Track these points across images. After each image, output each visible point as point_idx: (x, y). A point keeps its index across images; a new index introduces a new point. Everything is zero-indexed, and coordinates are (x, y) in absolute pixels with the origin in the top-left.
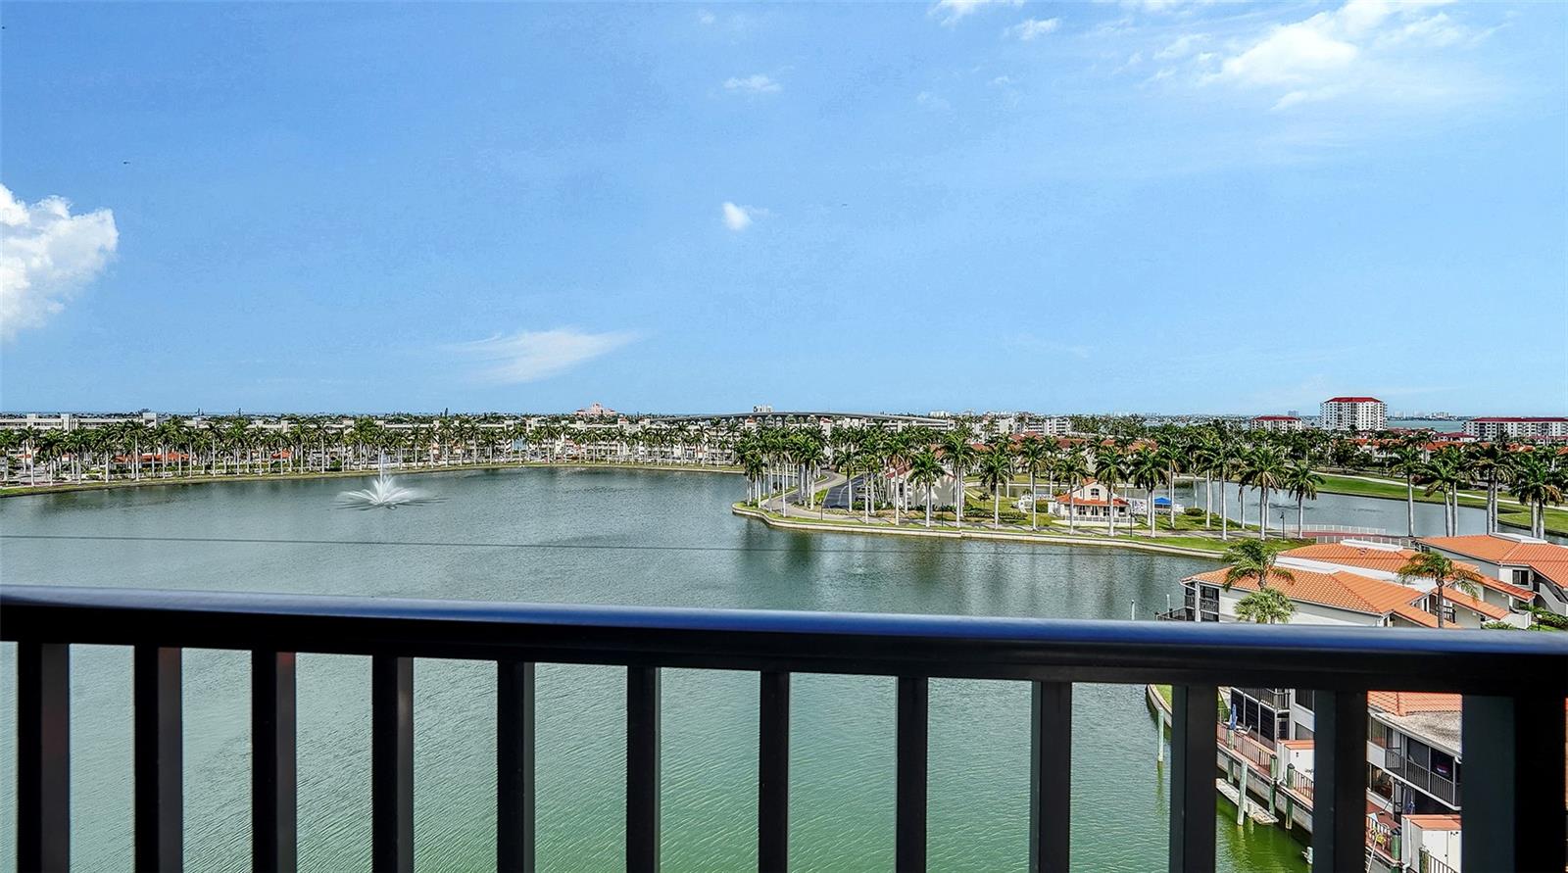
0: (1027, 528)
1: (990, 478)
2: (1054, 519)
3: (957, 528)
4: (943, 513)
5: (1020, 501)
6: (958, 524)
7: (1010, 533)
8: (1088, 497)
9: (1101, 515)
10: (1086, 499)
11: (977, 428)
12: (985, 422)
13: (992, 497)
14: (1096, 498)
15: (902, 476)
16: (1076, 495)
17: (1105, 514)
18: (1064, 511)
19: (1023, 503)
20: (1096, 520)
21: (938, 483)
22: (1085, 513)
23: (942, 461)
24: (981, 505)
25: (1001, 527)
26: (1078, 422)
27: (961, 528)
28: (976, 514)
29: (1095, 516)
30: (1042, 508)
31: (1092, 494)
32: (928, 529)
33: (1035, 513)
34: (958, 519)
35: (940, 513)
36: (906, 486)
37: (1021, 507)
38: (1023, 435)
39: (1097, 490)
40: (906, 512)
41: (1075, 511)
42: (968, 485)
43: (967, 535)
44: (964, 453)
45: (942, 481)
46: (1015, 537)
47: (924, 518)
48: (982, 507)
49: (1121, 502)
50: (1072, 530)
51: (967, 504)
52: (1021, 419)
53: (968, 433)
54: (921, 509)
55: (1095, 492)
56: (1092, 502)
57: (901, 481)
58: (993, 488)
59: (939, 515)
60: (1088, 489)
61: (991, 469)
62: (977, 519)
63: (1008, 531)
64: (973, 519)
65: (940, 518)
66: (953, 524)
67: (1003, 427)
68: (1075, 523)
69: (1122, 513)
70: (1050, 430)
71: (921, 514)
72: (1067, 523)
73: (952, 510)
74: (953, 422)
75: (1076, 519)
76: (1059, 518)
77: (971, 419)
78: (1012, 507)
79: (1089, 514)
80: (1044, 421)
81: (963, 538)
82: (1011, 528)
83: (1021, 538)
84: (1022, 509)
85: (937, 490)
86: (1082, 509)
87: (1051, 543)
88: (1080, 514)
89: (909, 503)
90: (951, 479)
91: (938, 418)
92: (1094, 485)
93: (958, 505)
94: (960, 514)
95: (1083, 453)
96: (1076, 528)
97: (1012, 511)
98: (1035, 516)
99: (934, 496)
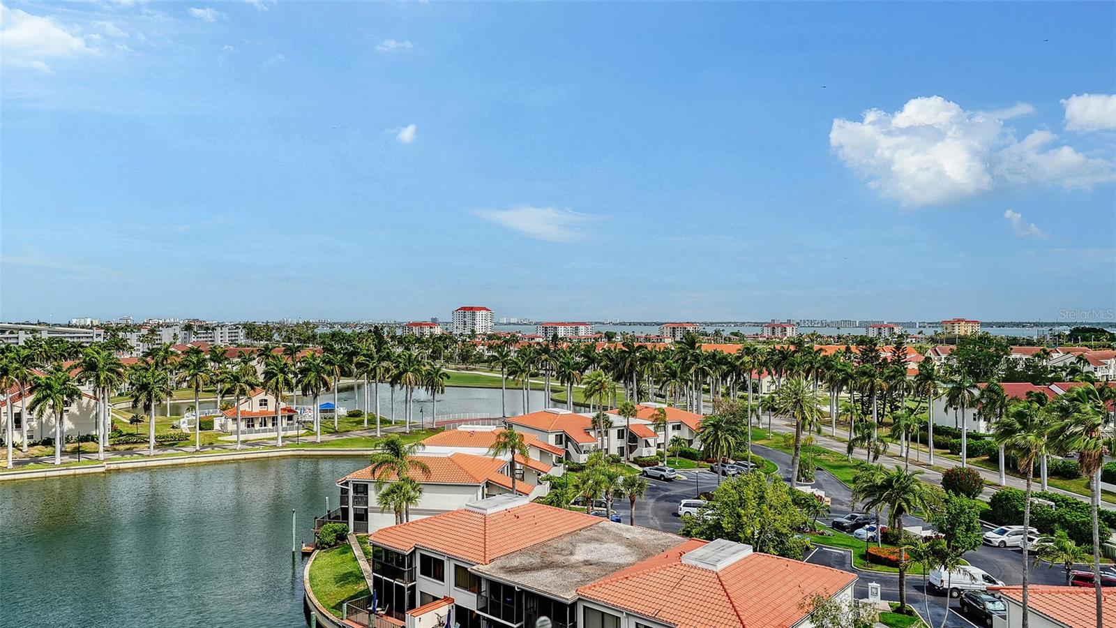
0: (190, 449)
1: (143, 398)
2: (221, 435)
3: (101, 460)
4: (81, 444)
5: (182, 420)
6: (102, 456)
7: (169, 458)
8: (257, 408)
9: (270, 425)
10: (254, 411)
11: (133, 339)
12: (144, 332)
13: (146, 418)
14: (264, 408)
15: (19, 403)
16: (244, 407)
17: (273, 425)
18: (231, 426)
19: (185, 423)
20: (265, 431)
21: (74, 408)
22: (253, 426)
23: (79, 381)
24: (133, 429)
25: (157, 452)
26: (251, 330)
27: (105, 460)
28: (124, 440)
29: (263, 428)
30: (206, 425)
31: (261, 405)
32: (59, 467)
33: (198, 431)
34: (101, 449)
35: (77, 445)
36: (25, 416)
37: (183, 426)
38: (190, 345)
39: (266, 400)
40: (25, 448)
41: (243, 425)
42: (118, 406)
43: (113, 467)
44: (110, 370)
45: (80, 407)
46: (175, 462)
47: (53, 455)
48: (135, 431)
49: (290, 411)
50: (239, 445)
51: (114, 429)
52: (188, 328)
53: (121, 346)
54: (48, 442)
55: (264, 403)
56: (261, 413)
57: (16, 410)
58: (147, 408)
59: (75, 448)
60: (256, 400)
61: (144, 387)
62: (128, 446)
63: (167, 455)
64: (122, 447)
65: (77, 452)
66: (95, 456)
67: (166, 337)
68: (242, 438)
69: (291, 422)
70: (221, 340)
71: (49, 450)
72: (234, 438)
73: (93, 439)
74: (102, 332)
75: (243, 433)
76: (226, 433)
77: (126, 328)
78: (173, 427)
79: (257, 427)
80: (214, 329)
81: (109, 471)
82: (170, 451)
83: (182, 461)
84: (185, 428)
85: (72, 417)
86: (250, 422)
87: (216, 463)
88: (248, 426)
89: (30, 437)
90: (93, 402)
91: (83, 327)
92: (262, 396)
93: (103, 432)
94: (104, 443)
95: (252, 363)
96: (244, 442)
97: (172, 432)
98: (198, 436)
99: (68, 425)
